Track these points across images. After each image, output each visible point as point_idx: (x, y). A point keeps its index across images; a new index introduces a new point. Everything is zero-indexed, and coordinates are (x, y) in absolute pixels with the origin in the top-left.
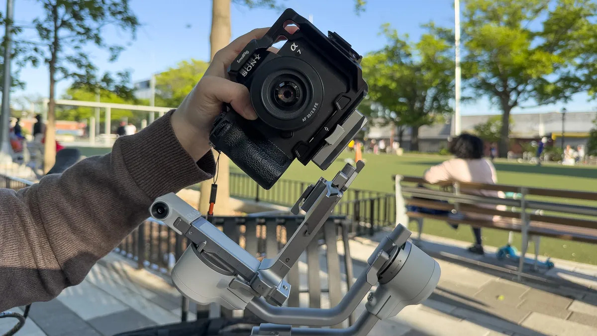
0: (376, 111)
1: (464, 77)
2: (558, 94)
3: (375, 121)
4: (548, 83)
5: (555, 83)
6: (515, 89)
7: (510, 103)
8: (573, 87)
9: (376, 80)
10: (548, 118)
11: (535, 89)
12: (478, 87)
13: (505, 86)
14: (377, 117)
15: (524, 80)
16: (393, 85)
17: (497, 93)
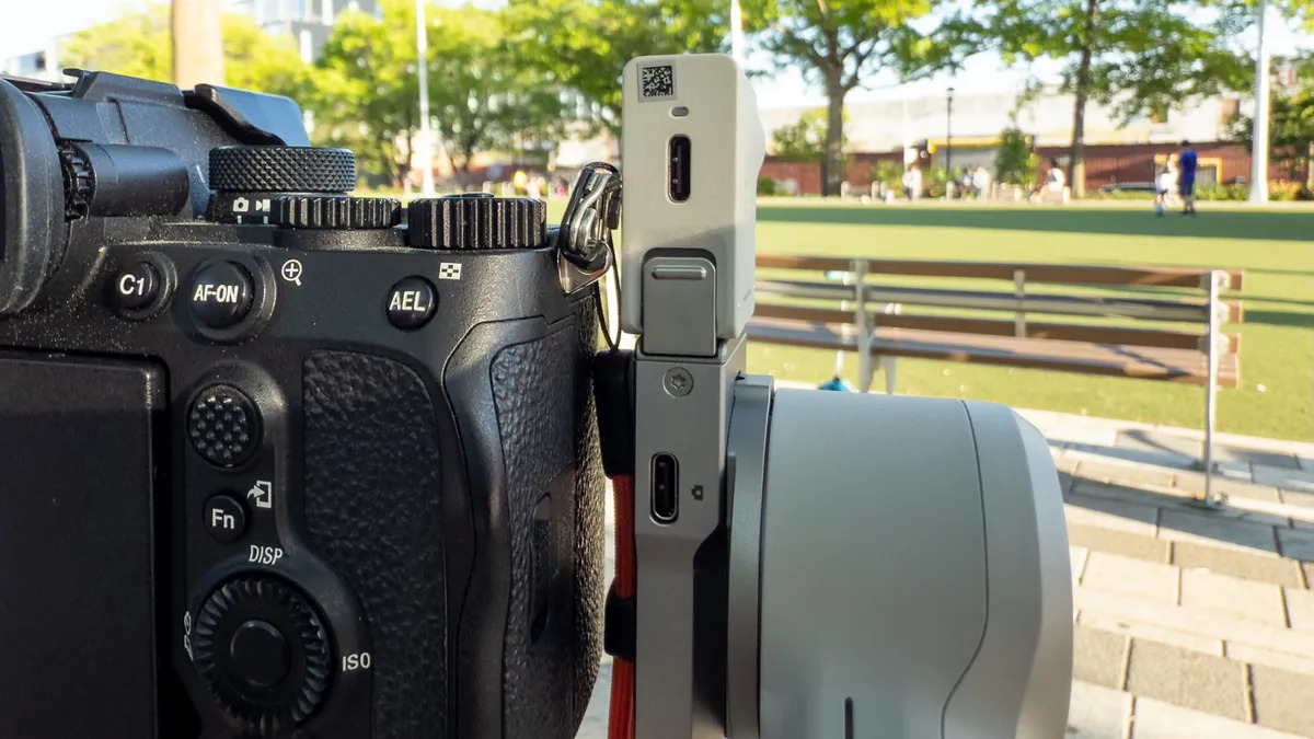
0: (570, 107)
1: (749, 28)
2: (938, 57)
3: (569, 127)
4: (919, 37)
5: (931, 36)
6: (853, 50)
7: (844, 81)
8: (967, 42)
9: (567, 36)
10: (920, 109)
11: (892, 49)
12: (778, 49)
13: (833, 44)
14: (573, 118)
15: (869, 32)
16: (603, 48)
17: (816, 60)
